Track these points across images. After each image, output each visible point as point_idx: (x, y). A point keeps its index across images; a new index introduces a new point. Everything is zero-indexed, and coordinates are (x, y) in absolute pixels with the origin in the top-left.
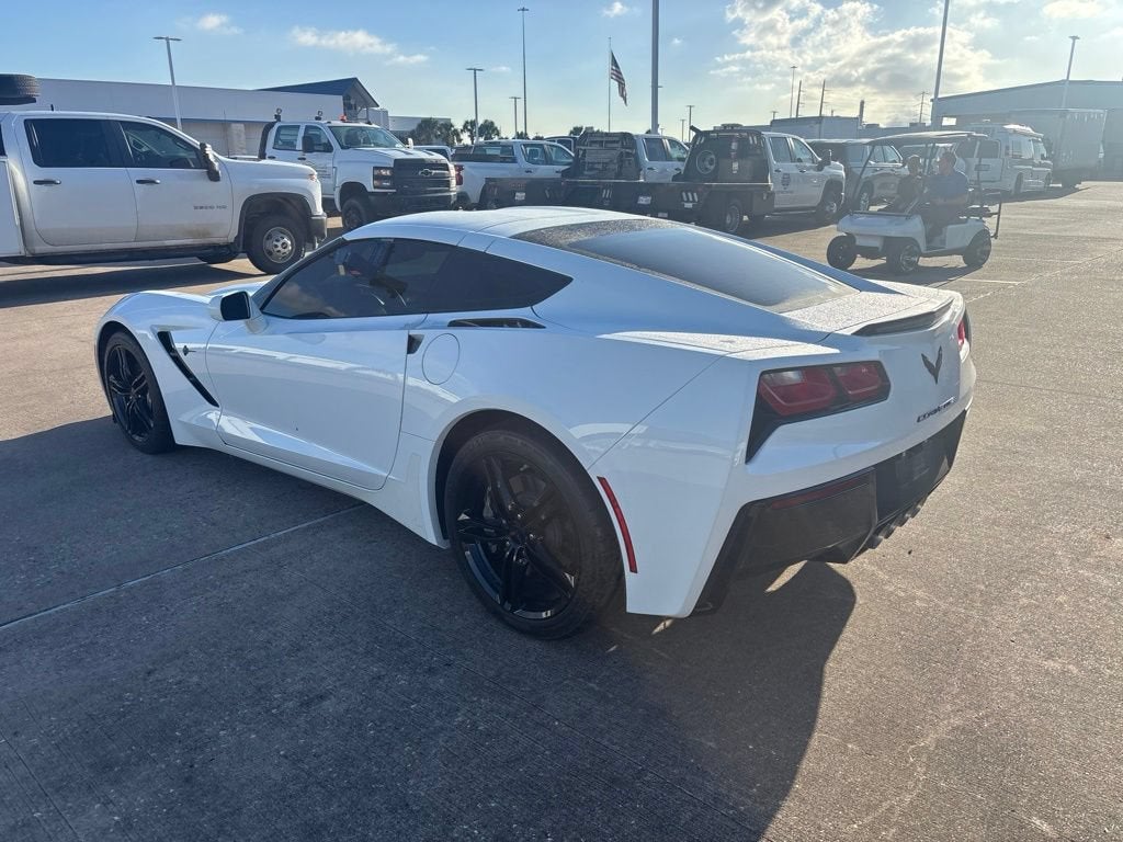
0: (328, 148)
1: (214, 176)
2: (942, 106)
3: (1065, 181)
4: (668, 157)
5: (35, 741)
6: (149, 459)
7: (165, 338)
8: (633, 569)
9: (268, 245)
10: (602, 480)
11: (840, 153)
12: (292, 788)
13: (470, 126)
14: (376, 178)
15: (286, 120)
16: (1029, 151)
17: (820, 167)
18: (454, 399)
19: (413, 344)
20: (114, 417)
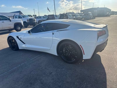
0: (21, 18)
1: (11, 21)
2: (81, 11)
3: (94, 17)
4: (57, 17)
5: (21, 82)
6: (15, 51)
7: (18, 37)
8: (84, 54)
9: (17, 28)
10: (80, 45)
11: (75, 15)
12: (55, 82)
13: (33, 15)
14: (27, 21)
15: (16, 15)
16: (91, 15)
17: (73, 17)
18: (59, 39)
19: (53, 34)
20: (10, 47)
